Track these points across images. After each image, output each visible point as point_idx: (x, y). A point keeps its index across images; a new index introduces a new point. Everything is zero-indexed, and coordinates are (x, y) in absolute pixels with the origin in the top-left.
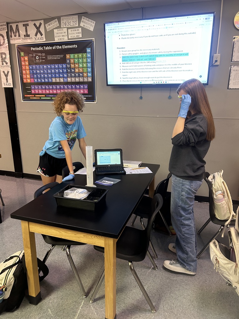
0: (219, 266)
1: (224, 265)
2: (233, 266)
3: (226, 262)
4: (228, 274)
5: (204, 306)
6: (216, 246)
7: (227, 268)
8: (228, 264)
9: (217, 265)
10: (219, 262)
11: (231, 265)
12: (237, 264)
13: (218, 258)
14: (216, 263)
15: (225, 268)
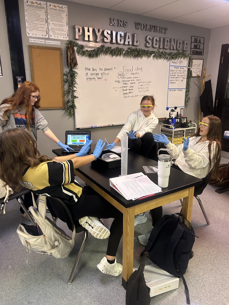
0: (30, 247)
1: (35, 242)
2: (42, 238)
3: (36, 239)
4: (40, 248)
5: (11, 290)
6: (22, 231)
7: (38, 244)
8: (37, 240)
9: (29, 246)
10: (29, 243)
11: (40, 239)
12: (44, 235)
13: (28, 241)
14: (27, 245)
15: (36, 245)
